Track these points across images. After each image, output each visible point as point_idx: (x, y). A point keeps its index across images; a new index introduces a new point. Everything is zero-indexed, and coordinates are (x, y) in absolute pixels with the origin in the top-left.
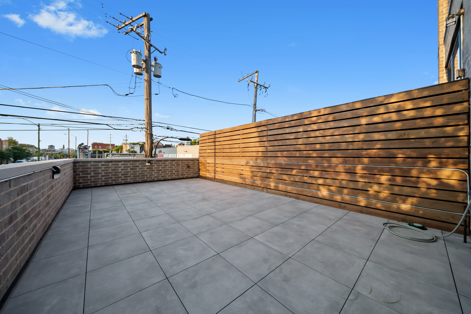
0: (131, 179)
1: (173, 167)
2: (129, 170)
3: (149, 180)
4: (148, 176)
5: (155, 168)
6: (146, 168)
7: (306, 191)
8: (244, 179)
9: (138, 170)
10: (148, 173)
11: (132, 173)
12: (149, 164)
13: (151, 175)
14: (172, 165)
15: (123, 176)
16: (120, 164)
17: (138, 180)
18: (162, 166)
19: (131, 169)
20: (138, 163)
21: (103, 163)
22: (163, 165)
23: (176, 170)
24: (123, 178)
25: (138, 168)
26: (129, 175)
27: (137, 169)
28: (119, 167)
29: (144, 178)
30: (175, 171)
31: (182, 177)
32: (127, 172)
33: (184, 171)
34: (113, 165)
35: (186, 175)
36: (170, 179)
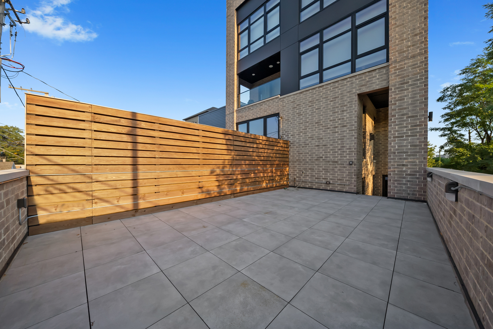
7: (258, 187)
8: (208, 192)
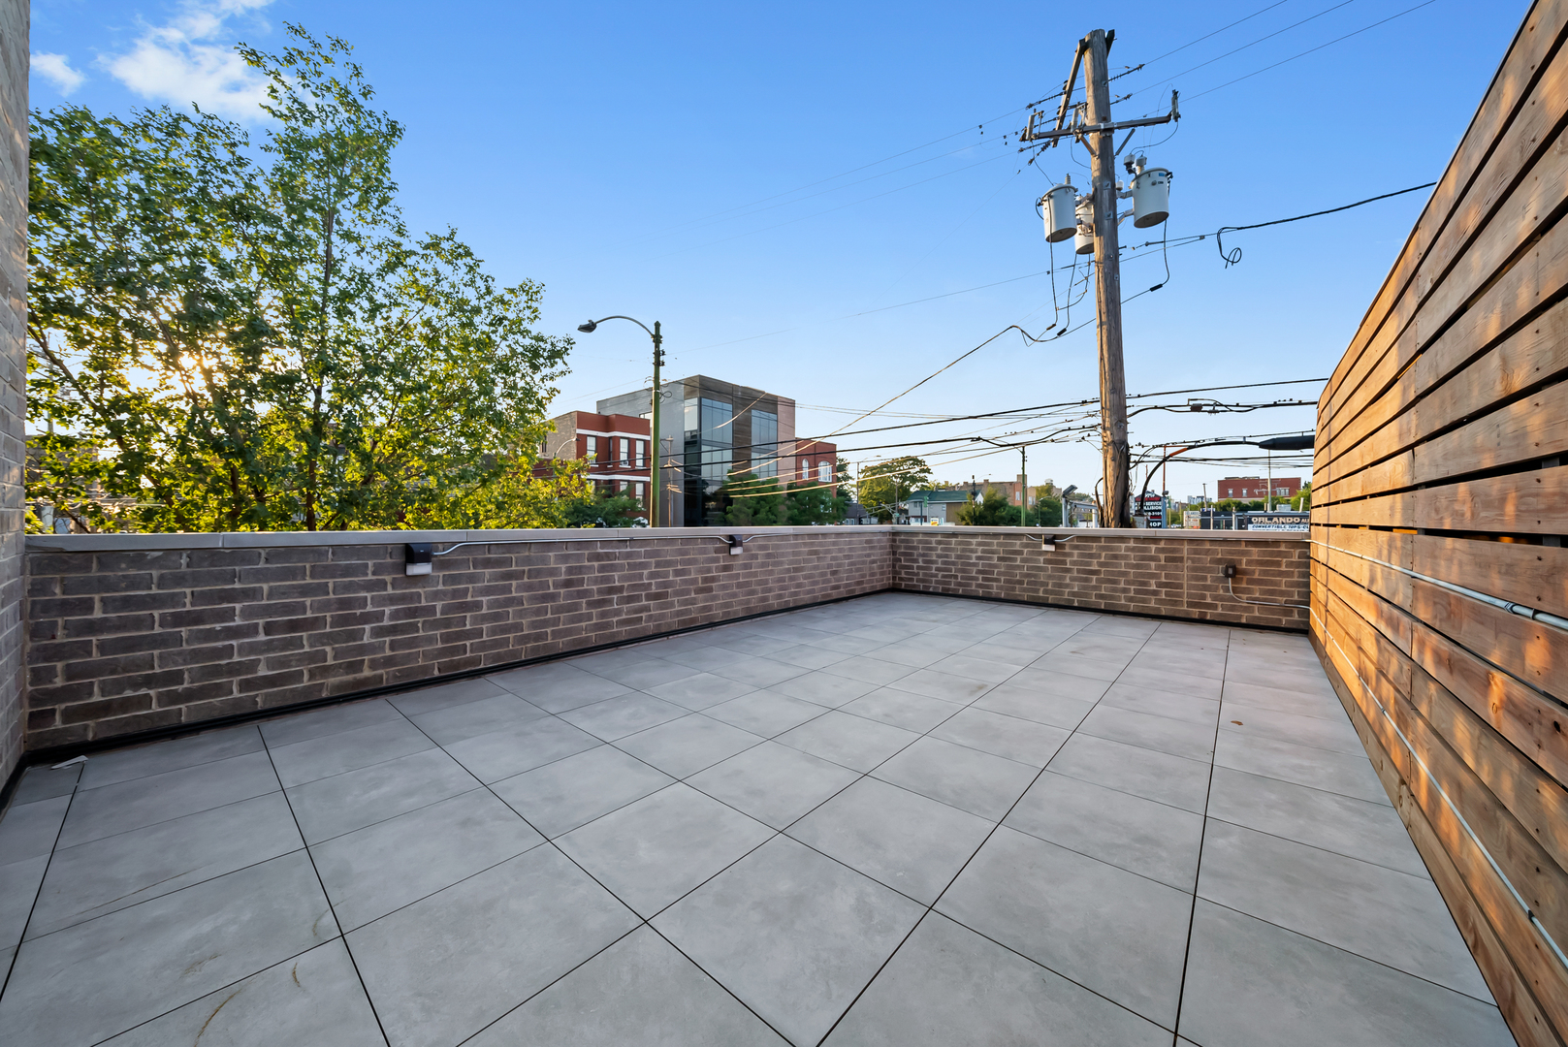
0: (1000, 588)
1: (1148, 567)
2: (995, 561)
3: (1051, 599)
4: (1050, 587)
5: (1074, 563)
6: (1042, 558)
9: (1018, 563)
10: (1050, 577)
11: (1003, 570)
12: (1052, 548)
13: (1060, 585)
14: (1143, 558)
15: (981, 577)
16: (974, 541)
17: (1020, 595)
18: (1100, 556)
19: (1000, 559)
20: (1018, 542)
21: (939, 538)
22: (1103, 554)
23: (1164, 580)
24: (980, 582)
25: (1019, 557)
26: (995, 576)
27: (1015, 560)
28: (972, 551)
29: (1037, 591)
30: (1160, 585)
31: (1195, 612)
32: (990, 565)
33: (1206, 588)
34: (960, 543)
35: (1220, 610)
36: (1136, 611)
